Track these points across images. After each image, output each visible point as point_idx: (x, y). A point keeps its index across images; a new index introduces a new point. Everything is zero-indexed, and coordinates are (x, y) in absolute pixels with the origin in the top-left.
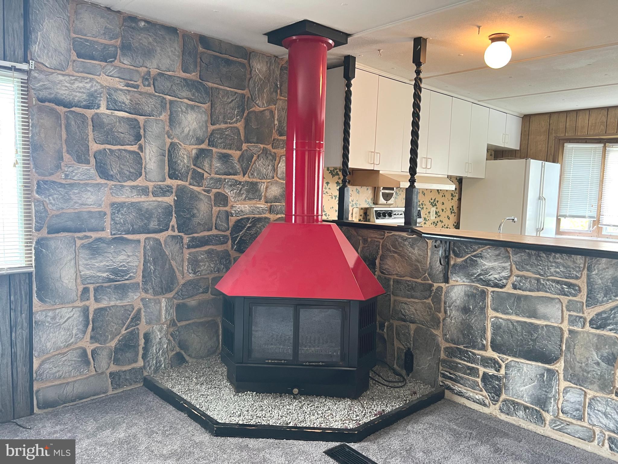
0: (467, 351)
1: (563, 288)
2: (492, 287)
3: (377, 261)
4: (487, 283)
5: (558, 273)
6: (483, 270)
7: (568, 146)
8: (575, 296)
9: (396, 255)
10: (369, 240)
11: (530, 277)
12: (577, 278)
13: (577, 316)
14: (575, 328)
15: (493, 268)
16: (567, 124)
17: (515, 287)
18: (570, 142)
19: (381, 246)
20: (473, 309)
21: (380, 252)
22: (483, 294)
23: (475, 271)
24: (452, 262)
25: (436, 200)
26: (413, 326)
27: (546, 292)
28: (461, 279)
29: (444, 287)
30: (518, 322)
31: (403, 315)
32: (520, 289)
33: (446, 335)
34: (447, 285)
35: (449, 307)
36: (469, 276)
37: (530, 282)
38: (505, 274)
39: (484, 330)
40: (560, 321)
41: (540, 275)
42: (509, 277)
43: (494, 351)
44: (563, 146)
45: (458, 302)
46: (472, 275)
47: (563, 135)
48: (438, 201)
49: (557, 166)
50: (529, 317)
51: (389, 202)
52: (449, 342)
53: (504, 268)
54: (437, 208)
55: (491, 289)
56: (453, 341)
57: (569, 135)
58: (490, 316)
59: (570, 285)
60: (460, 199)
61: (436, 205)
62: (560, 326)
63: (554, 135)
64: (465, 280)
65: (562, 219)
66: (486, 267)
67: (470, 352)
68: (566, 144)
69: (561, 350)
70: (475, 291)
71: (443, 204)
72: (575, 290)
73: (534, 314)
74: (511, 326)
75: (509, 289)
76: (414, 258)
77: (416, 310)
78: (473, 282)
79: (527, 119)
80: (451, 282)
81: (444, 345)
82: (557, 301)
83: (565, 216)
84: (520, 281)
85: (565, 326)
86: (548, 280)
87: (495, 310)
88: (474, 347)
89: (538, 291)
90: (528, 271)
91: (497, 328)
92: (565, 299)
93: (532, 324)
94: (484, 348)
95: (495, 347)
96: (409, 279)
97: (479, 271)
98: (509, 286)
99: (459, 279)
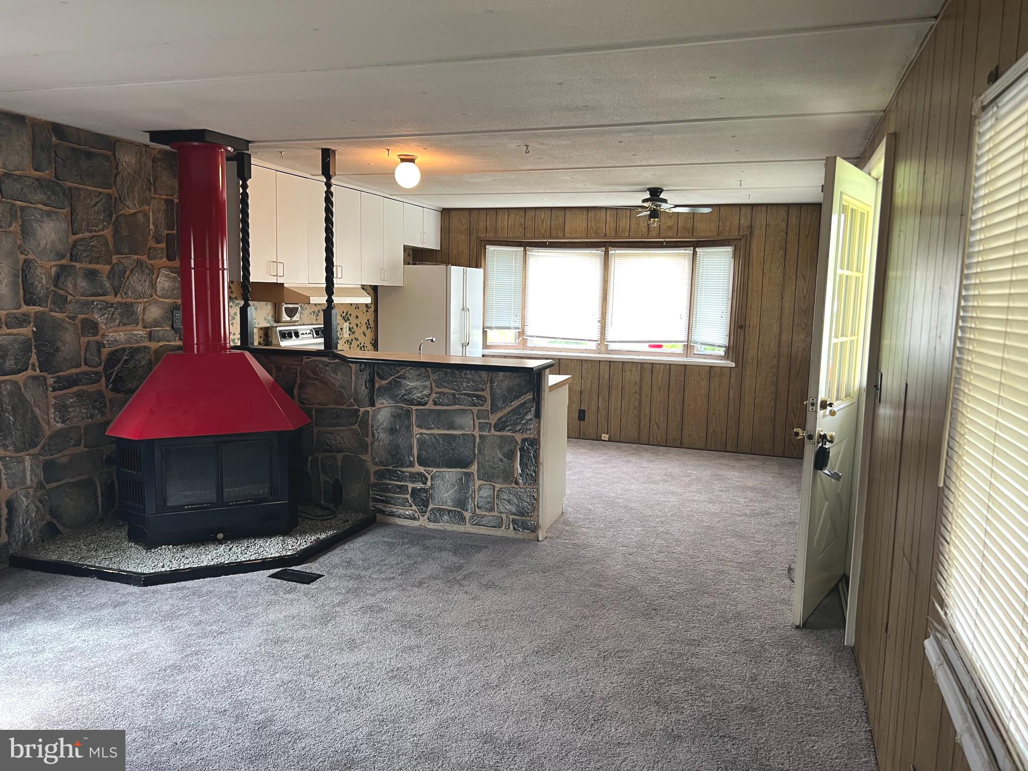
0: (396, 471)
1: (473, 400)
2: (416, 405)
3: (295, 391)
4: (411, 402)
5: (468, 387)
6: (406, 390)
7: (490, 248)
8: (482, 405)
9: (317, 382)
10: (284, 367)
11: (448, 393)
12: (483, 390)
13: (484, 423)
14: (484, 433)
15: (415, 388)
16: (488, 223)
17: (435, 404)
18: (491, 245)
19: (298, 374)
20: (400, 429)
21: (299, 381)
22: (408, 412)
23: (399, 392)
24: (377, 386)
25: (349, 314)
26: (340, 456)
27: (461, 405)
28: (387, 401)
29: (370, 411)
30: (439, 435)
31: (329, 446)
32: (439, 405)
33: (375, 459)
34: (373, 408)
35: (377, 430)
36: (394, 397)
37: (448, 397)
38: (426, 392)
39: (411, 448)
40: (472, 429)
41: (455, 390)
42: (430, 394)
43: (420, 465)
44: (485, 249)
45: (385, 424)
46: (397, 396)
47: (483, 236)
48: (350, 315)
49: (481, 271)
50: (448, 429)
51: (295, 319)
52: (378, 465)
53: (425, 387)
54: (350, 323)
55: (414, 408)
56: (382, 463)
57: (491, 235)
58: (415, 433)
59: (478, 397)
60: (376, 311)
61: (348, 319)
62: (473, 433)
63: (475, 235)
64: (390, 401)
65: (488, 331)
66: (410, 387)
67: (399, 471)
68: (487, 247)
69: (474, 454)
70: (400, 412)
71: (357, 317)
72: (482, 401)
73: (452, 427)
74: (434, 440)
75: (430, 406)
76: (337, 384)
77: (342, 438)
78: (399, 403)
79: (446, 213)
80: (378, 405)
81: (373, 469)
82: (469, 411)
83: (491, 328)
84: (440, 397)
85: (477, 433)
86: (462, 394)
87: (419, 427)
88: (402, 466)
89: (454, 405)
90: (445, 387)
91: (421, 443)
92: (475, 409)
93: (451, 435)
94: (411, 465)
95: (422, 463)
96: (334, 406)
97: (403, 391)
98: (431, 402)
99: (384, 401)
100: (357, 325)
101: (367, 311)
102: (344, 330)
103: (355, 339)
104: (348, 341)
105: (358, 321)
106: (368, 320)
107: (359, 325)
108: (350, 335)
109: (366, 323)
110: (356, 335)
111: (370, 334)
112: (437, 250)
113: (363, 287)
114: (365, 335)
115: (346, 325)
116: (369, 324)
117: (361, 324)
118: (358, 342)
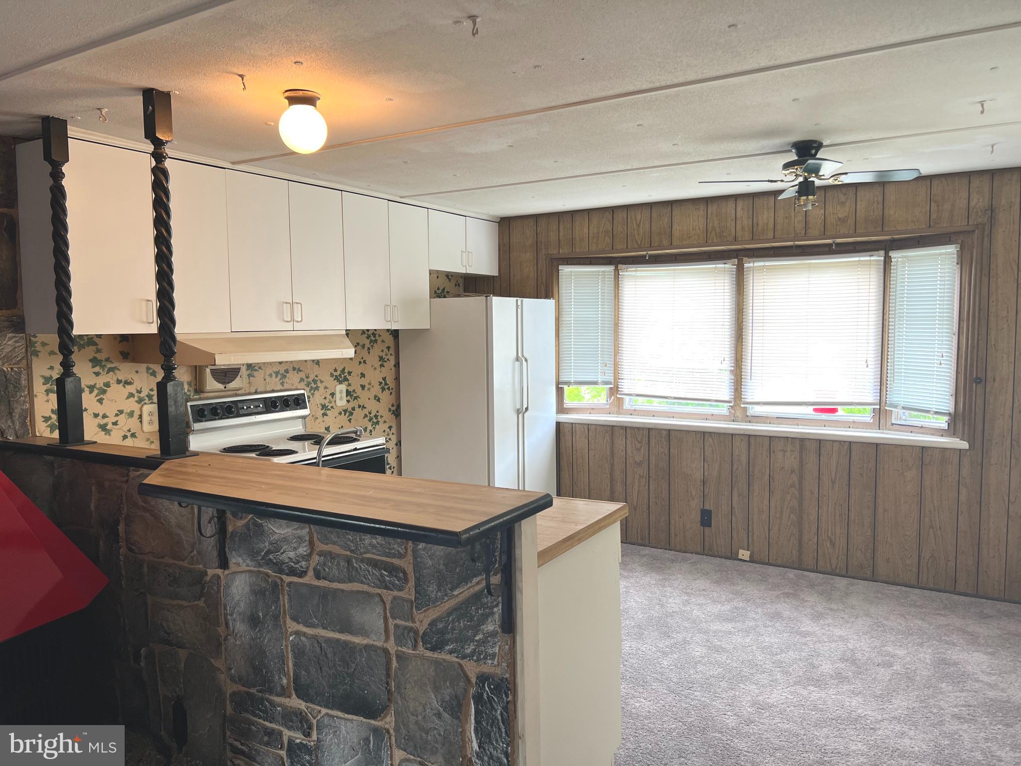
0: (262, 699)
1: (381, 575)
2: (287, 575)
3: (121, 528)
4: (279, 567)
5: (374, 547)
6: (271, 543)
7: (566, 271)
8: (400, 589)
10: (107, 484)
11: (339, 555)
12: (401, 556)
13: (405, 628)
14: (404, 649)
15: (285, 540)
16: (561, 234)
17: (318, 576)
18: (568, 264)
19: (124, 498)
20: (264, 617)
21: (125, 511)
22: (276, 588)
23: (261, 545)
24: (230, 529)
25: (346, 371)
26: (183, 654)
27: (362, 582)
28: (244, 561)
29: (222, 577)
30: (328, 641)
31: (166, 632)
32: (325, 578)
33: (230, 669)
34: (227, 572)
35: (232, 615)
36: (253, 554)
37: (338, 564)
38: (303, 550)
39: (283, 659)
40: (383, 637)
41: (352, 551)
42: (310, 555)
43: (299, 697)
44: (558, 270)
45: (242, 605)
46: (258, 553)
47: (555, 252)
48: (350, 373)
49: (550, 303)
50: (341, 631)
51: (232, 385)
52: (236, 682)
53: (300, 539)
54: (349, 385)
55: (288, 579)
56: (240, 680)
57: (565, 251)
58: (290, 630)
59: (393, 570)
60: (397, 365)
61: (346, 379)
62: (385, 645)
63: (544, 251)
64: (248, 562)
65: (566, 387)
66: (276, 537)
67: (267, 700)
68: (561, 267)
69: (389, 691)
70: (264, 585)
71: (363, 375)
72: (399, 579)
73: (346, 628)
74: (318, 650)
75: (309, 579)
76: (173, 521)
77: (184, 623)
78: (260, 566)
79: (506, 224)
80: (233, 567)
81: (230, 688)
82: (377, 599)
83: (568, 383)
84: (324, 564)
85: (392, 646)
86: (362, 561)
87: (295, 619)
88: (271, 693)
89: (350, 581)
90: (334, 543)
91: (299, 653)
92: (388, 595)
93: (346, 643)
94: (284, 693)
95: (303, 693)
96: (171, 561)
97: (267, 544)
98: (311, 573)
99: (240, 560)
100: (363, 387)
101: (382, 366)
102: (338, 396)
103: (359, 406)
104: (345, 411)
105: (364, 381)
106: (384, 379)
107: (367, 386)
108: (348, 401)
109: (381, 383)
110: (361, 402)
111: (386, 397)
112: (494, 277)
113: (348, 333)
114: (379, 400)
115: (343, 387)
116: (386, 384)
117: (370, 384)
118: (366, 411)
